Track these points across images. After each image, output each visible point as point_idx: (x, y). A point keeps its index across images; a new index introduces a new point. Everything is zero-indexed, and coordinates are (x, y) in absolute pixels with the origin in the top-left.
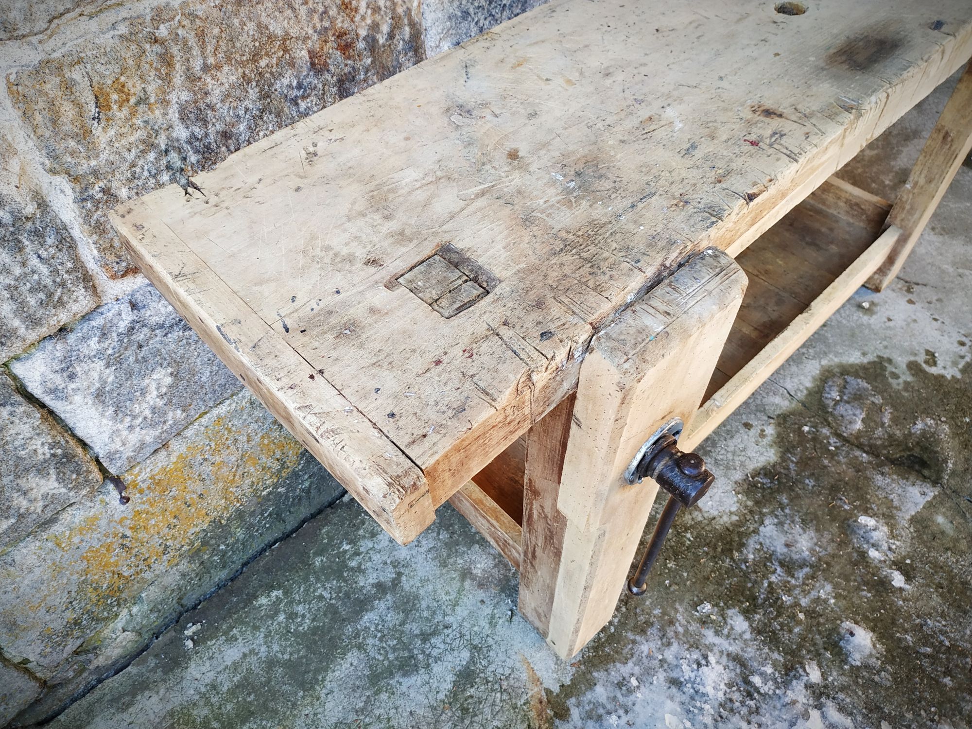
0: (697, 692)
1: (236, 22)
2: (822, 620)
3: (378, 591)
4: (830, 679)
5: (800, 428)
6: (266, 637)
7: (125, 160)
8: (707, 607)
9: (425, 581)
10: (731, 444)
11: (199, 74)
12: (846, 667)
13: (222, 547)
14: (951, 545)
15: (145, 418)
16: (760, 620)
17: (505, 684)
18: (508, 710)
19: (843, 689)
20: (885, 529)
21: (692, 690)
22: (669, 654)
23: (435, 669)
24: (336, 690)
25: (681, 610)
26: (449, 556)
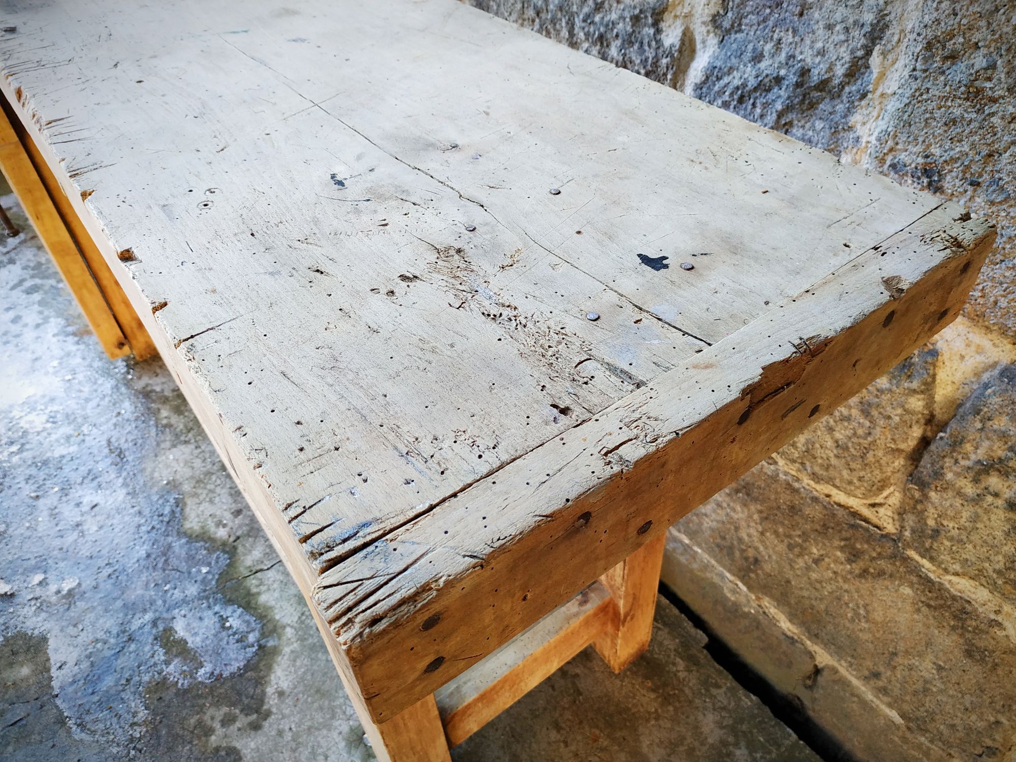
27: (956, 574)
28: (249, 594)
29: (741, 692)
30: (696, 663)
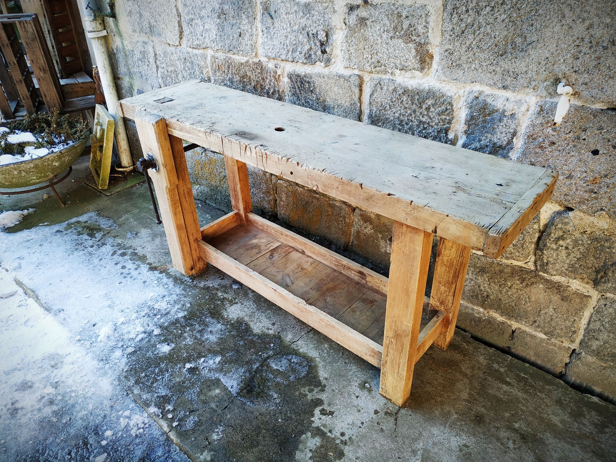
2: (177, 339)
4: (155, 337)
5: (273, 343)
12: (158, 343)
27: (555, 275)
28: (294, 350)
29: (488, 348)
30: (470, 343)
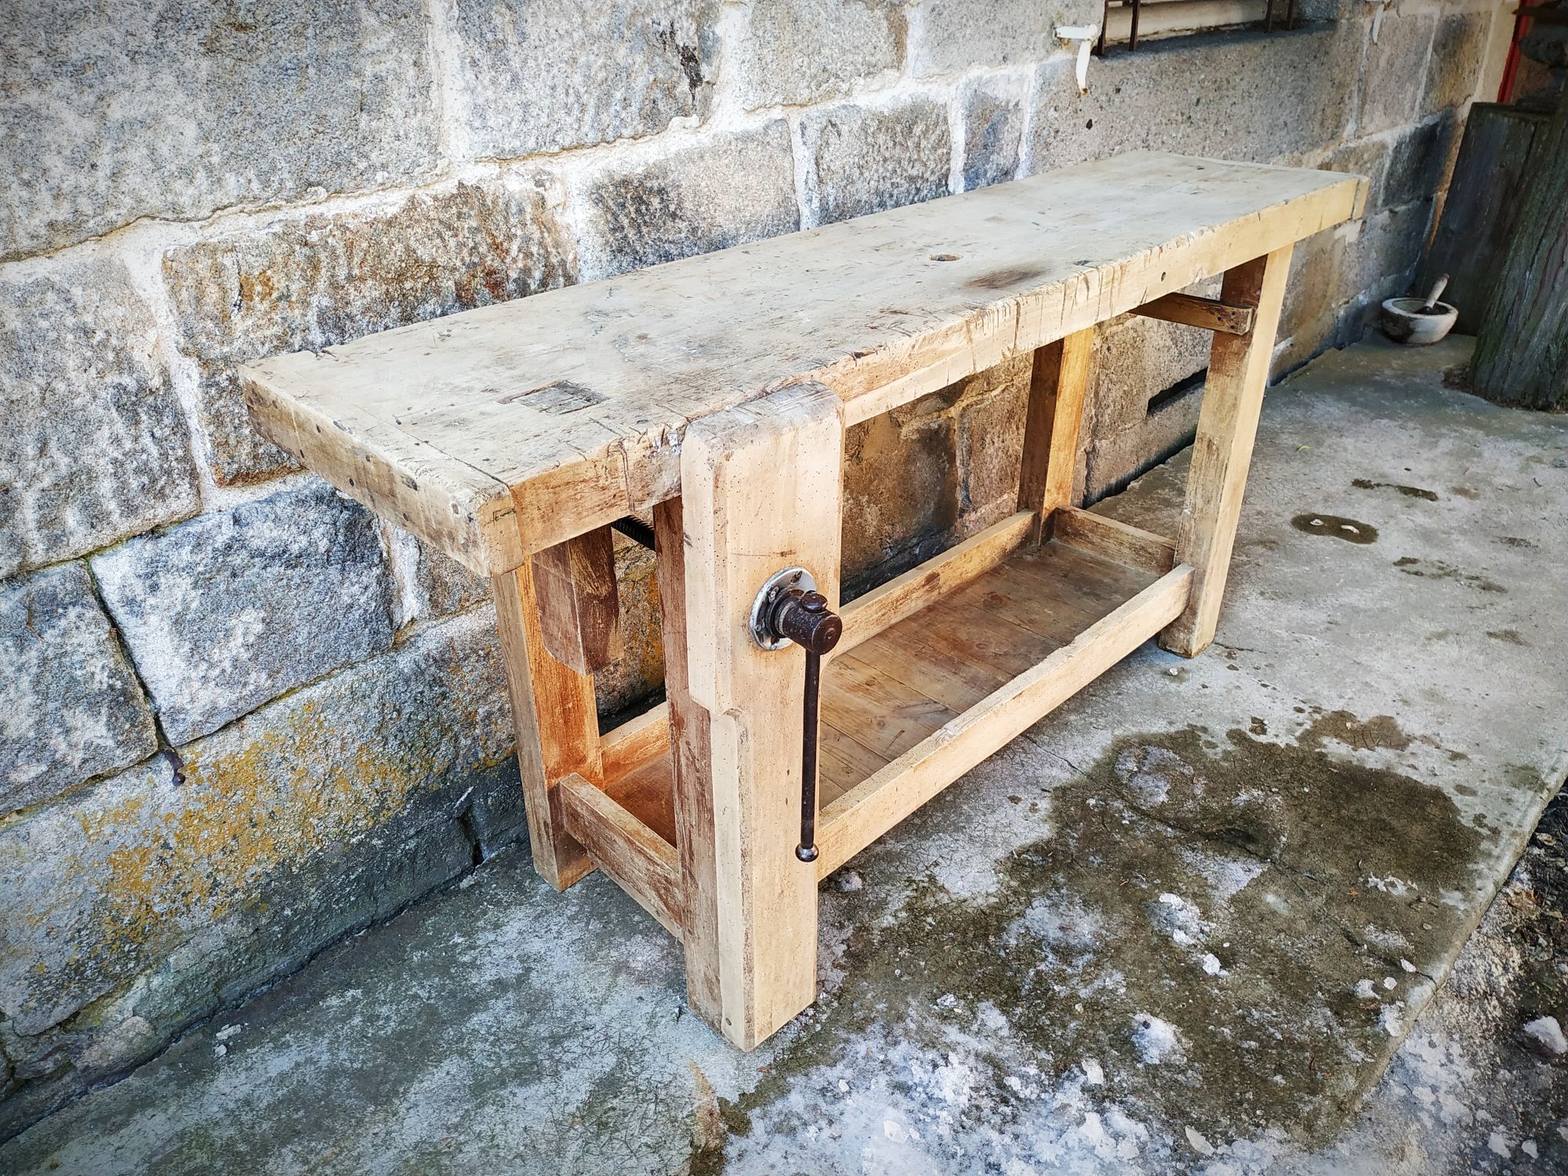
0: (930, 1098)
1: (385, 240)
2: (1107, 1014)
3: (496, 989)
4: (1116, 1080)
5: (1084, 801)
6: (331, 1043)
7: (258, 353)
8: (949, 1000)
9: (562, 977)
10: (992, 820)
11: (343, 283)
12: (1140, 1066)
13: (288, 912)
14: (1285, 926)
15: (223, 671)
16: (1022, 1014)
17: (662, 1094)
18: (664, 1124)
19: (1134, 1091)
20: (1196, 910)
21: (924, 1096)
22: (895, 1055)
23: (565, 1077)
24: (422, 1103)
25: (914, 1003)
26: (600, 948)
28: (1098, 766)
